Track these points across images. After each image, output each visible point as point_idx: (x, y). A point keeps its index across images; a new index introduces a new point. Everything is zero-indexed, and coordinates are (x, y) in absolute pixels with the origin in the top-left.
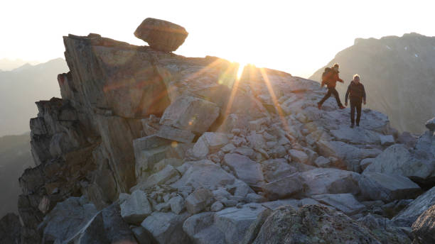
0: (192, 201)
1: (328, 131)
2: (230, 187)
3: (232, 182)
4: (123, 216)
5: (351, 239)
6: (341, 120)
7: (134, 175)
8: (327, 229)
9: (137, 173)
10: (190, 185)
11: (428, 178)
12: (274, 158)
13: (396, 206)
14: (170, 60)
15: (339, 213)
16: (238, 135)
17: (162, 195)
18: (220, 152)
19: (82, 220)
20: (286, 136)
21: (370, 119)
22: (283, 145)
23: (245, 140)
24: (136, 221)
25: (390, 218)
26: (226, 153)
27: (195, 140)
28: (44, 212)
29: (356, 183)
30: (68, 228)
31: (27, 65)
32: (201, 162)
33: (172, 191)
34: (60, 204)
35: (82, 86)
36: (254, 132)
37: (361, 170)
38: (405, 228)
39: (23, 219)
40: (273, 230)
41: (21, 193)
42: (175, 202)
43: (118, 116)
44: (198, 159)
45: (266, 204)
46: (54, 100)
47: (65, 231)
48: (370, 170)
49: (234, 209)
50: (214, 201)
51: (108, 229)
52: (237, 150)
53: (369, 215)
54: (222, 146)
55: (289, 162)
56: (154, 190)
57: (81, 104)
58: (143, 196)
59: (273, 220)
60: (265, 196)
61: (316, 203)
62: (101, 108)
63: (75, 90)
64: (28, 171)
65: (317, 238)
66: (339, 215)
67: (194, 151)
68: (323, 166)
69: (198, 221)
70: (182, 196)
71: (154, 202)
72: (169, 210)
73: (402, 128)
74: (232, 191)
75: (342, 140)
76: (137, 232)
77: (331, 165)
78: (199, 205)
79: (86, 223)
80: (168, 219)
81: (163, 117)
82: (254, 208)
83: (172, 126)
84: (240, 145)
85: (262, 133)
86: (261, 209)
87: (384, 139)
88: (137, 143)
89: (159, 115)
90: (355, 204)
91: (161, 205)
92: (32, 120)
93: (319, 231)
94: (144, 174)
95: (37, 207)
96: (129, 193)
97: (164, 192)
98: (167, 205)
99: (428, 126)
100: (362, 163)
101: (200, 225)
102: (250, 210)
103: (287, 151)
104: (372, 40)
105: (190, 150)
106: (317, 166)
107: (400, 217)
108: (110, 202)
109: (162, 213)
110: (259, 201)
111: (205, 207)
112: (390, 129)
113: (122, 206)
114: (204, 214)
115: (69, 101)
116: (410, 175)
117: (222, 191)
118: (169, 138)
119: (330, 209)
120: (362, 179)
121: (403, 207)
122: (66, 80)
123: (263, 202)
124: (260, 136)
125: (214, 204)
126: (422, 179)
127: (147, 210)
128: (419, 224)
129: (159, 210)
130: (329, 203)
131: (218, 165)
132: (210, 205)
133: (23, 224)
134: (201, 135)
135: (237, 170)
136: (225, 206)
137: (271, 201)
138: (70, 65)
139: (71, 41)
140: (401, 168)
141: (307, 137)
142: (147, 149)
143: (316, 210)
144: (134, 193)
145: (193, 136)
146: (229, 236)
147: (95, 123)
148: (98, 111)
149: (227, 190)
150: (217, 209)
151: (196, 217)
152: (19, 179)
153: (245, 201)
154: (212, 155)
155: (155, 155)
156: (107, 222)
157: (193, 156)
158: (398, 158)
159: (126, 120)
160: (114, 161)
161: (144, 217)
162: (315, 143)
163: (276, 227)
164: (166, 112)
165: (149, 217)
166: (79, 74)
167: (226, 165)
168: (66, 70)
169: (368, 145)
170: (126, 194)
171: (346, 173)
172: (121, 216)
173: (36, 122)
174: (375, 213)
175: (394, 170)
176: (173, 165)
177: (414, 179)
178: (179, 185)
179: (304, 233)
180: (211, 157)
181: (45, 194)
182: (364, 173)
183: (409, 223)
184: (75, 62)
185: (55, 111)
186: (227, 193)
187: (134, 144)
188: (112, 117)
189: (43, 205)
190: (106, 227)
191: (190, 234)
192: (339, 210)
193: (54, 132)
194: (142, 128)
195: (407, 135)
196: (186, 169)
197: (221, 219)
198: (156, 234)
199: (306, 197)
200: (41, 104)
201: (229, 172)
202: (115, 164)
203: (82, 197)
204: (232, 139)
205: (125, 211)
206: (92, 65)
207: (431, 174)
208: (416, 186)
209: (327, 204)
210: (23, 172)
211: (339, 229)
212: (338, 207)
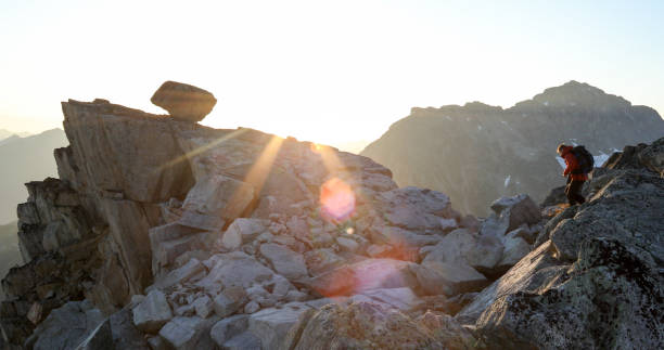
0: (221, 301)
1: (381, 216)
2: (267, 283)
3: (270, 278)
4: (136, 323)
5: (408, 341)
6: (396, 202)
7: (151, 273)
8: (380, 331)
9: (153, 269)
10: (219, 282)
11: (495, 268)
12: (319, 248)
13: (460, 302)
14: (194, 132)
15: (394, 311)
16: (277, 220)
17: (185, 296)
18: (255, 243)
19: (84, 330)
20: (334, 222)
21: (428, 200)
22: (330, 232)
23: (285, 227)
24: (153, 329)
25: (453, 316)
26: (262, 242)
27: (225, 229)
28: (34, 322)
29: (414, 275)
30: (66, 341)
31: (15, 137)
32: (233, 254)
33: (197, 290)
34: (55, 310)
35: (85, 164)
36: (295, 218)
37: (419, 261)
38: (469, 326)
39: (7, 332)
40: (318, 334)
41: (4, 298)
42: (200, 304)
43: (131, 199)
44: (229, 251)
45: (310, 303)
46: (50, 181)
47: (62, 346)
48: (430, 260)
49: (273, 310)
50: (250, 300)
51: (117, 341)
52: (276, 240)
53: (429, 312)
54: (257, 234)
55: (336, 252)
56: (175, 289)
57: (84, 185)
58: (161, 296)
59: (317, 321)
60: (310, 293)
61: (369, 301)
62: (109, 191)
63: (76, 169)
64: (14, 271)
65: (368, 341)
66: (394, 314)
67: (224, 241)
68: (377, 257)
69: (229, 326)
70: (210, 296)
71: (175, 305)
72: (194, 313)
73: (465, 210)
74: (270, 289)
75: (398, 225)
76: (155, 342)
77: (385, 255)
78: (230, 306)
79: (89, 334)
80: (193, 325)
81: (187, 200)
82: (296, 308)
83: (197, 211)
84: (279, 233)
85: (305, 219)
86: (304, 309)
87: (446, 223)
88: (153, 233)
89: (181, 197)
90: (414, 300)
91: (185, 308)
92: (20, 207)
93: (370, 333)
94: (162, 270)
95: (26, 315)
96: (145, 294)
97: (188, 291)
98: (190, 307)
99: (494, 208)
100: (421, 252)
101: (231, 332)
102: (291, 311)
103: (335, 240)
104: (430, 109)
105: (219, 241)
106: (368, 256)
107: (465, 314)
108: (120, 306)
109: (185, 318)
110: (302, 300)
111: (238, 309)
112: (452, 211)
113: (135, 311)
114: (236, 317)
115: (68, 182)
116: (476, 263)
117: (257, 288)
118: (194, 226)
119: (383, 306)
120: (422, 270)
121: (468, 302)
122: (65, 155)
123: (307, 300)
124: (302, 222)
125: (249, 305)
126: (488, 269)
127: (166, 314)
128: (483, 320)
129: (181, 313)
130: (384, 299)
131: (253, 257)
132: (243, 306)
133: (6, 339)
134: (232, 222)
135: (275, 263)
136: (262, 307)
137: (316, 298)
138: (70, 137)
139: (70, 107)
140: (466, 257)
141: (357, 222)
142: (166, 240)
143: (368, 308)
144: (150, 294)
145: (222, 224)
146: (266, 342)
147: (102, 209)
148: (106, 194)
149: (265, 287)
150: (253, 310)
151: (227, 321)
152: (3, 281)
153: (286, 300)
154: (246, 246)
155: (176, 246)
156: (116, 331)
157: (222, 247)
158: (461, 245)
159: (141, 205)
160: (125, 253)
161: (163, 323)
162: (367, 230)
163: (321, 329)
164: (191, 194)
165: (169, 324)
166: (82, 148)
167: (263, 257)
168: (65, 143)
169: (428, 231)
170: (140, 296)
171: (403, 264)
172: (133, 324)
173: (25, 209)
174: (438, 309)
175: (456, 259)
176: (199, 259)
177: (480, 269)
178: (206, 282)
179: (354, 336)
180: (245, 249)
181: (37, 299)
182: (423, 263)
183: (473, 320)
184: (77, 133)
185: (51, 195)
186: (264, 291)
187: (151, 234)
188: (123, 202)
189: (33, 313)
190: (114, 338)
191: (220, 343)
192: (395, 308)
193: (49, 220)
194: (160, 214)
195: (470, 217)
196: (214, 263)
197: (258, 322)
198: (177, 343)
199: (356, 293)
200: (32, 186)
201: (265, 265)
202: (127, 259)
203: (85, 301)
204: (270, 225)
205: (139, 317)
206: (98, 138)
207: (498, 263)
208: (482, 277)
209: (381, 301)
210: (8, 272)
211: (394, 330)
212: (395, 303)
